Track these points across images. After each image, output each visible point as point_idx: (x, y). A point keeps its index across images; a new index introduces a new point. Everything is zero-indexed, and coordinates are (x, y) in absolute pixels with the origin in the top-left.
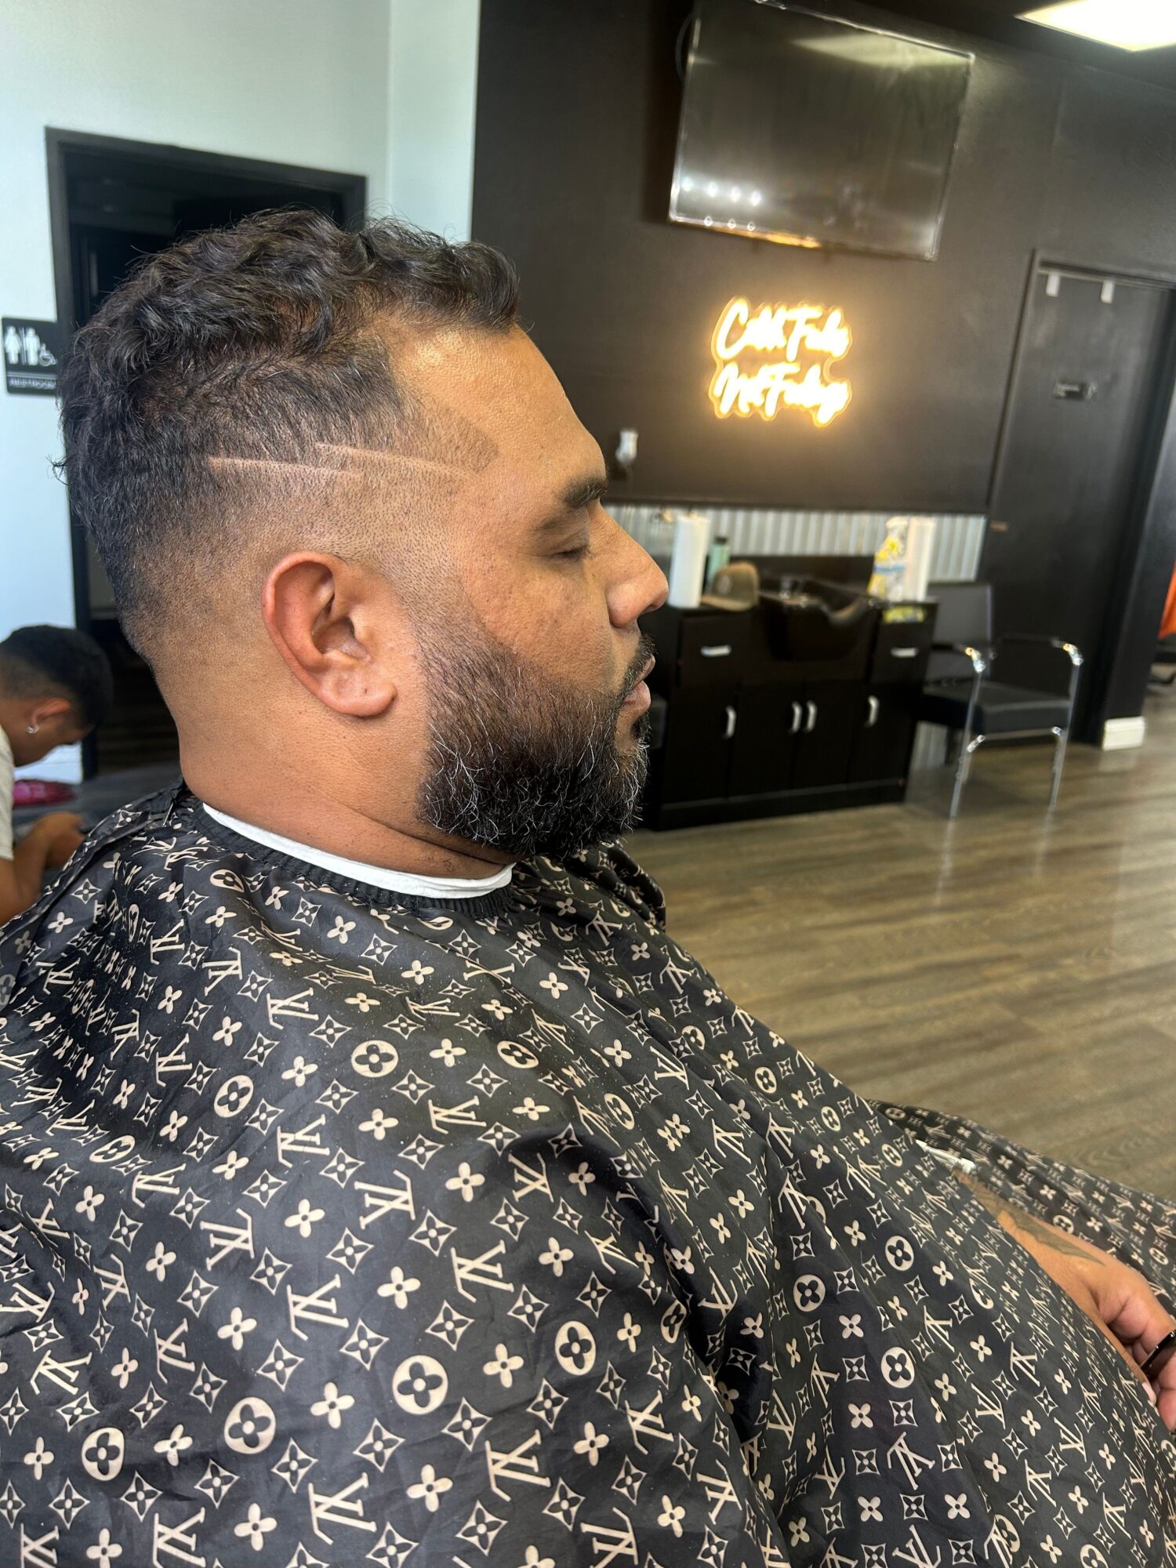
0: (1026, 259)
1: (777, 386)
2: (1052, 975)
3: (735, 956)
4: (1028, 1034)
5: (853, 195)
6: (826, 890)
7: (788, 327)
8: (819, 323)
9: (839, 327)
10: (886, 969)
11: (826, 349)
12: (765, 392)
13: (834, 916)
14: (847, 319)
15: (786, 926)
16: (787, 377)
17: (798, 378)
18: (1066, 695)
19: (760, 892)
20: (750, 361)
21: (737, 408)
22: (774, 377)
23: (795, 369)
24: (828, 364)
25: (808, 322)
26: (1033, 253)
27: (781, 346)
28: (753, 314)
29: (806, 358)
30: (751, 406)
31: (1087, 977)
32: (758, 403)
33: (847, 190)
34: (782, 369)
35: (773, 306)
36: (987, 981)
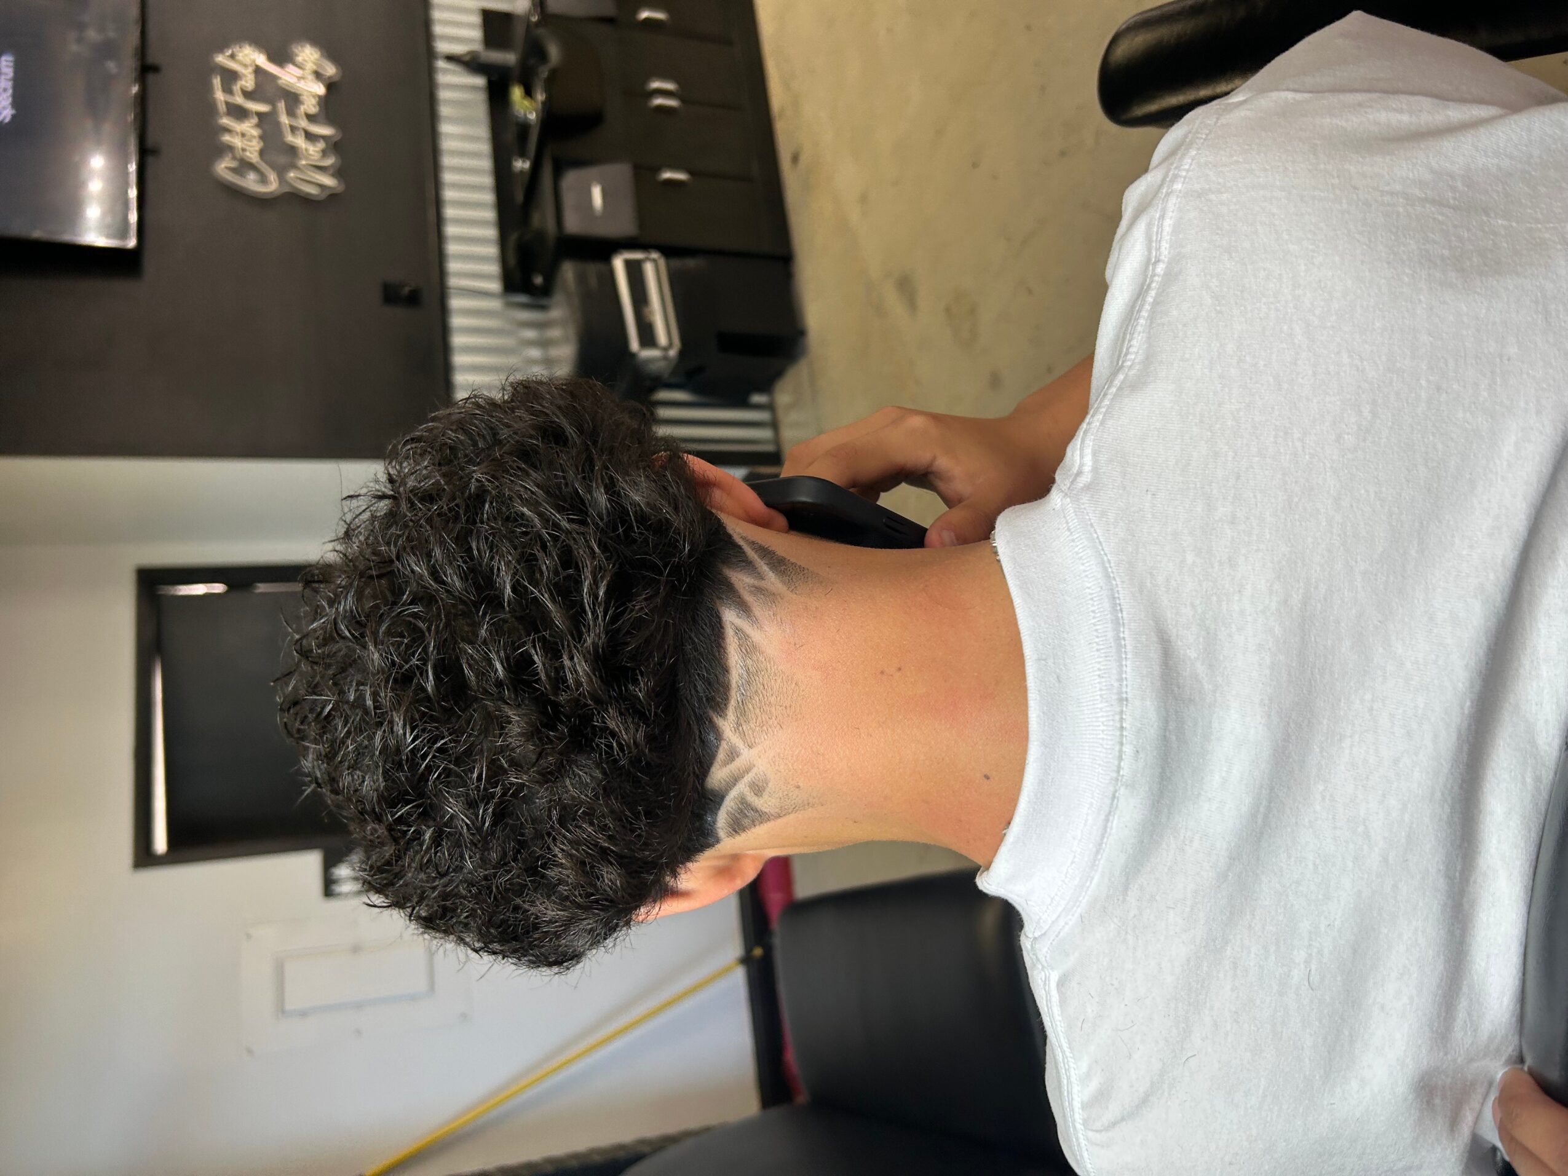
5: (79, 40)
33: (74, 48)
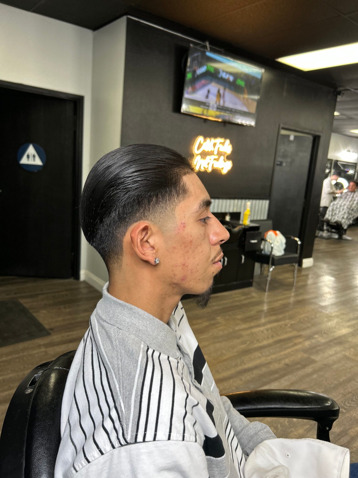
0: (278, 126)
1: (212, 162)
2: (313, 341)
3: (218, 342)
4: (314, 362)
6: (239, 317)
7: (215, 145)
8: (223, 144)
9: (229, 145)
10: (265, 343)
11: (225, 151)
12: (208, 164)
13: (244, 326)
14: (231, 142)
15: (231, 330)
16: (214, 159)
17: (217, 160)
18: (296, 253)
19: (219, 319)
20: (204, 155)
21: (201, 169)
22: (210, 159)
23: (217, 157)
24: (226, 155)
25: (220, 143)
26: (279, 125)
27: (213, 150)
28: (205, 141)
29: (220, 154)
30: (204, 167)
31: (323, 341)
32: (206, 167)
34: (213, 157)
35: (210, 138)
36: (296, 344)
